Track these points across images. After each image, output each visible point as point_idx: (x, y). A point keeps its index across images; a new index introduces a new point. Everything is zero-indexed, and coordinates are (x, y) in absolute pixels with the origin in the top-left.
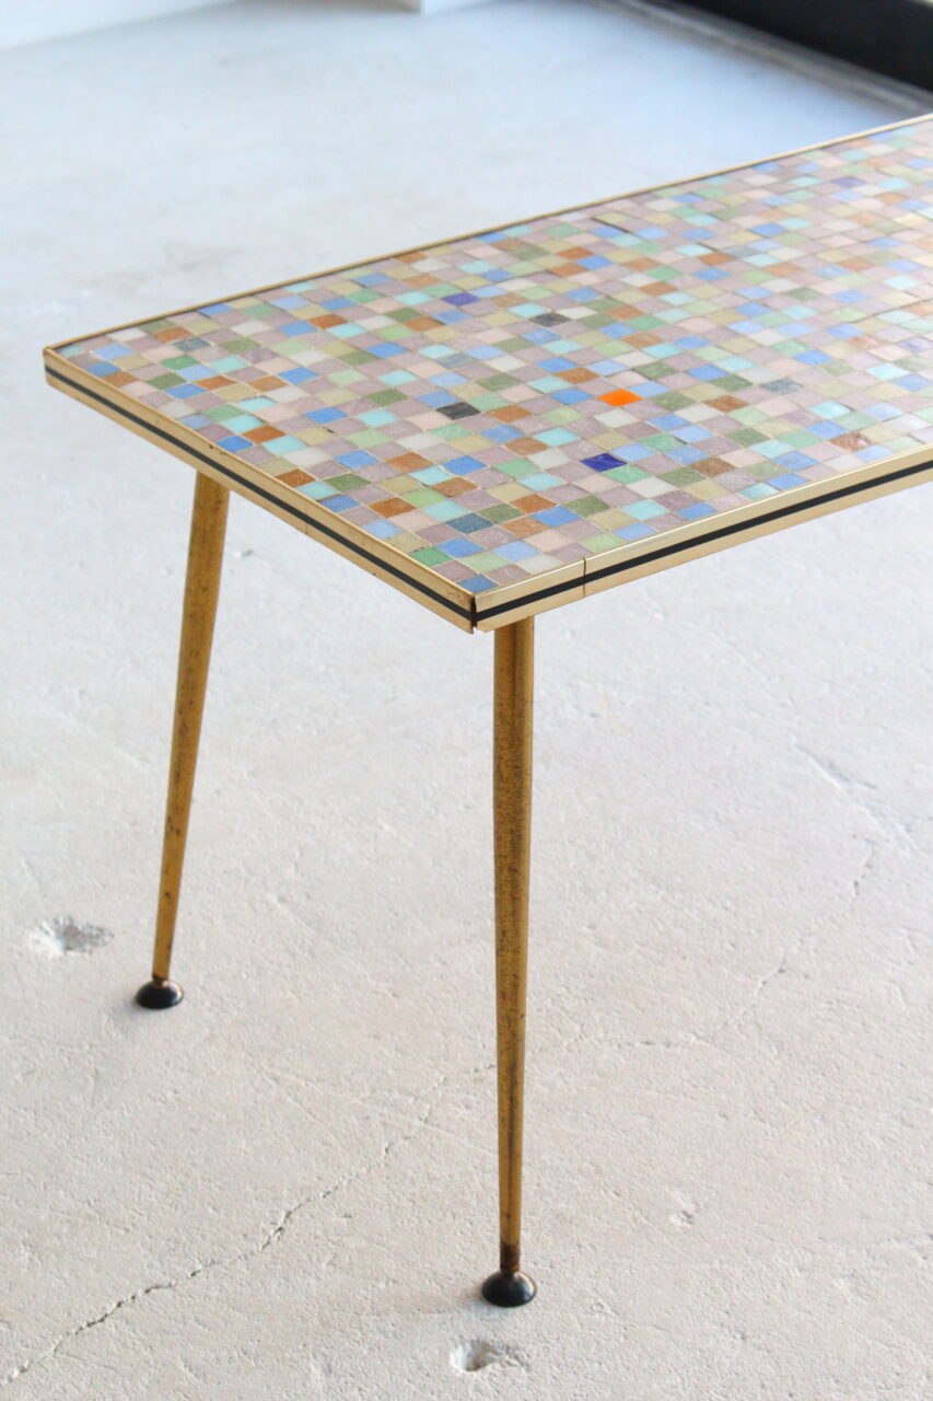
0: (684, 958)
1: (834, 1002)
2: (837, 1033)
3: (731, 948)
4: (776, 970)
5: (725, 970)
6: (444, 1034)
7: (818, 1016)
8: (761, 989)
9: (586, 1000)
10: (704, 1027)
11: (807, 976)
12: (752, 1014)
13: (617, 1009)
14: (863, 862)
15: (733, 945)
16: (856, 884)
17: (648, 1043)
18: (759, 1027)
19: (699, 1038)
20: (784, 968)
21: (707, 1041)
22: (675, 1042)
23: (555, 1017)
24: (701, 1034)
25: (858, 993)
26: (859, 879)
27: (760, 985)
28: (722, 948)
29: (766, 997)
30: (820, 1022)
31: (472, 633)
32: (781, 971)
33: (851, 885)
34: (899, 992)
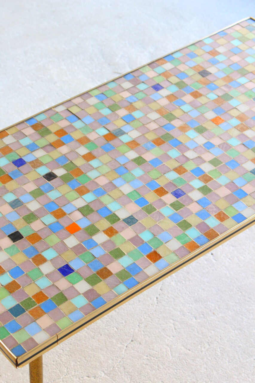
0: (101, 335)
1: (149, 356)
2: (149, 371)
3: (116, 330)
4: (130, 341)
5: (114, 341)
6: (22, 374)
7: (143, 363)
8: (125, 350)
9: (69, 356)
10: (106, 369)
11: (140, 344)
12: (122, 362)
13: (79, 360)
14: (159, 288)
15: (117, 329)
16: (157, 298)
17: (88, 377)
18: (124, 368)
19: (105, 374)
20: (133, 340)
21: (107, 376)
22: (97, 376)
23: (59, 365)
24: (106, 372)
25: (156, 352)
26: (158, 296)
27: (125, 347)
28: (113, 330)
29: (127, 354)
30: (144, 365)
31: (17, 368)
32: (132, 341)
33: (155, 299)
34: (169, 351)
